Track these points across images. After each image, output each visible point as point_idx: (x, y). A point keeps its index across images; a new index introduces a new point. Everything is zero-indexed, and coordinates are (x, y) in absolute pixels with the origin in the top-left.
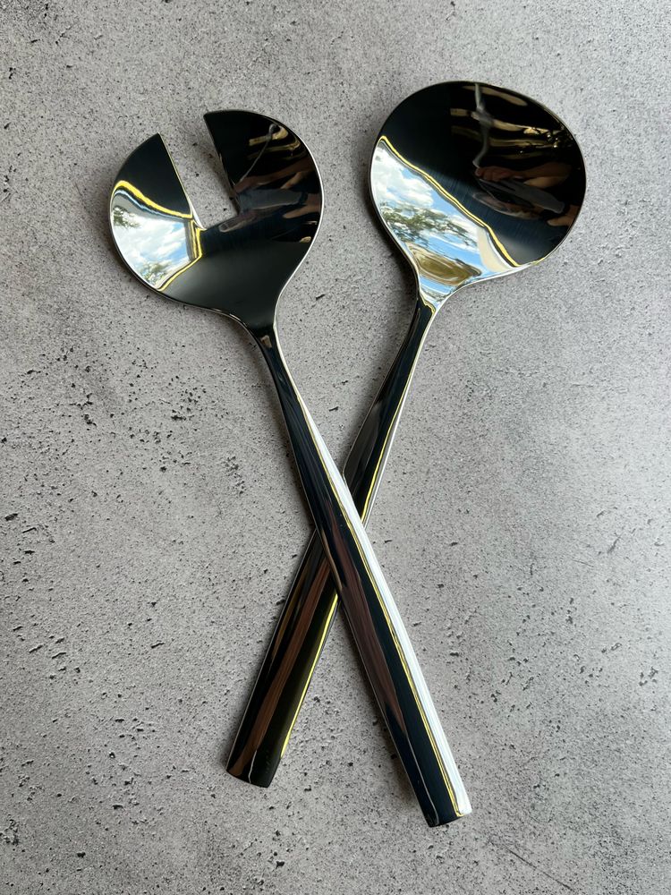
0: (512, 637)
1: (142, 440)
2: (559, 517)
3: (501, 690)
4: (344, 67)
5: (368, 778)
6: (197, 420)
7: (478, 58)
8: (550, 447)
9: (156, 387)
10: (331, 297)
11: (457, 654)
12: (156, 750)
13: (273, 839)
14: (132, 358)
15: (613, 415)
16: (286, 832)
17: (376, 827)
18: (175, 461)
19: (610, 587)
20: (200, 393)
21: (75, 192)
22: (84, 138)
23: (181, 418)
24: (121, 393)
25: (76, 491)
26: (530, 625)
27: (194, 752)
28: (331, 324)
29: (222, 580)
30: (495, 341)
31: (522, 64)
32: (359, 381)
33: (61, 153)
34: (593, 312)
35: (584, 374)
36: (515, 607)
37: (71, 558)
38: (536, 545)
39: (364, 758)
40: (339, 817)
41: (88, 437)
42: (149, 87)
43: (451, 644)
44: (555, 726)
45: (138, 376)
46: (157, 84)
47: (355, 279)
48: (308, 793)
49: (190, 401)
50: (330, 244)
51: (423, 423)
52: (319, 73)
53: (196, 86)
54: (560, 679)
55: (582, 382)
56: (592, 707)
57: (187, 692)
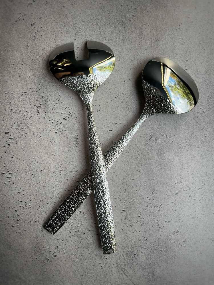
0: (141, 210)
1: (52, 122)
2: (165, 180)
3: (134, 224)
4: (144, 33)
5: (88, 238)
6: (70, 121)
7: (182, 43)
8: (169, 160)
9: (61, 108)
10: (120, 98)
11: (124, 211)
12: (29, 213)
13: (56, 248)
14: (57, 97)
15: (189, 156)
16: (60, 247)
17: (86, 253)
18: (60, 131)
19: (173, 204)
20: (73, 114)
21: (55, 44)
22: (62, 29)
23: (66, 119)
24: (50, 106)
25: (28, 131)
26: (147, 208)
27: (40, 217)
28: (117, 106)
29: (63, 170)
30: (162, 125)
31: (194, 49)
32: (120, 124)
33: (54, 31)
34: (192, 126)
35: (184, 142)
36: (145, 202)
37: (21, 150)
38: (156, 186)
39: (89, 233)
40: (77, 247)
41: (37, 117)
42: (86, 21)
43: (123, 207)
44: (146, 239)
45: (57, 103)
46: (88, 20)
47: (128, 95)
48: (70, 238)
49: (70, 115)
50: (124, 83)
51: (135, 142)
52: (136, 33)
53: (100, 25)
54: (151, 226)
55: (183, 144)
56: (158, 237)
57: (43, 199)
